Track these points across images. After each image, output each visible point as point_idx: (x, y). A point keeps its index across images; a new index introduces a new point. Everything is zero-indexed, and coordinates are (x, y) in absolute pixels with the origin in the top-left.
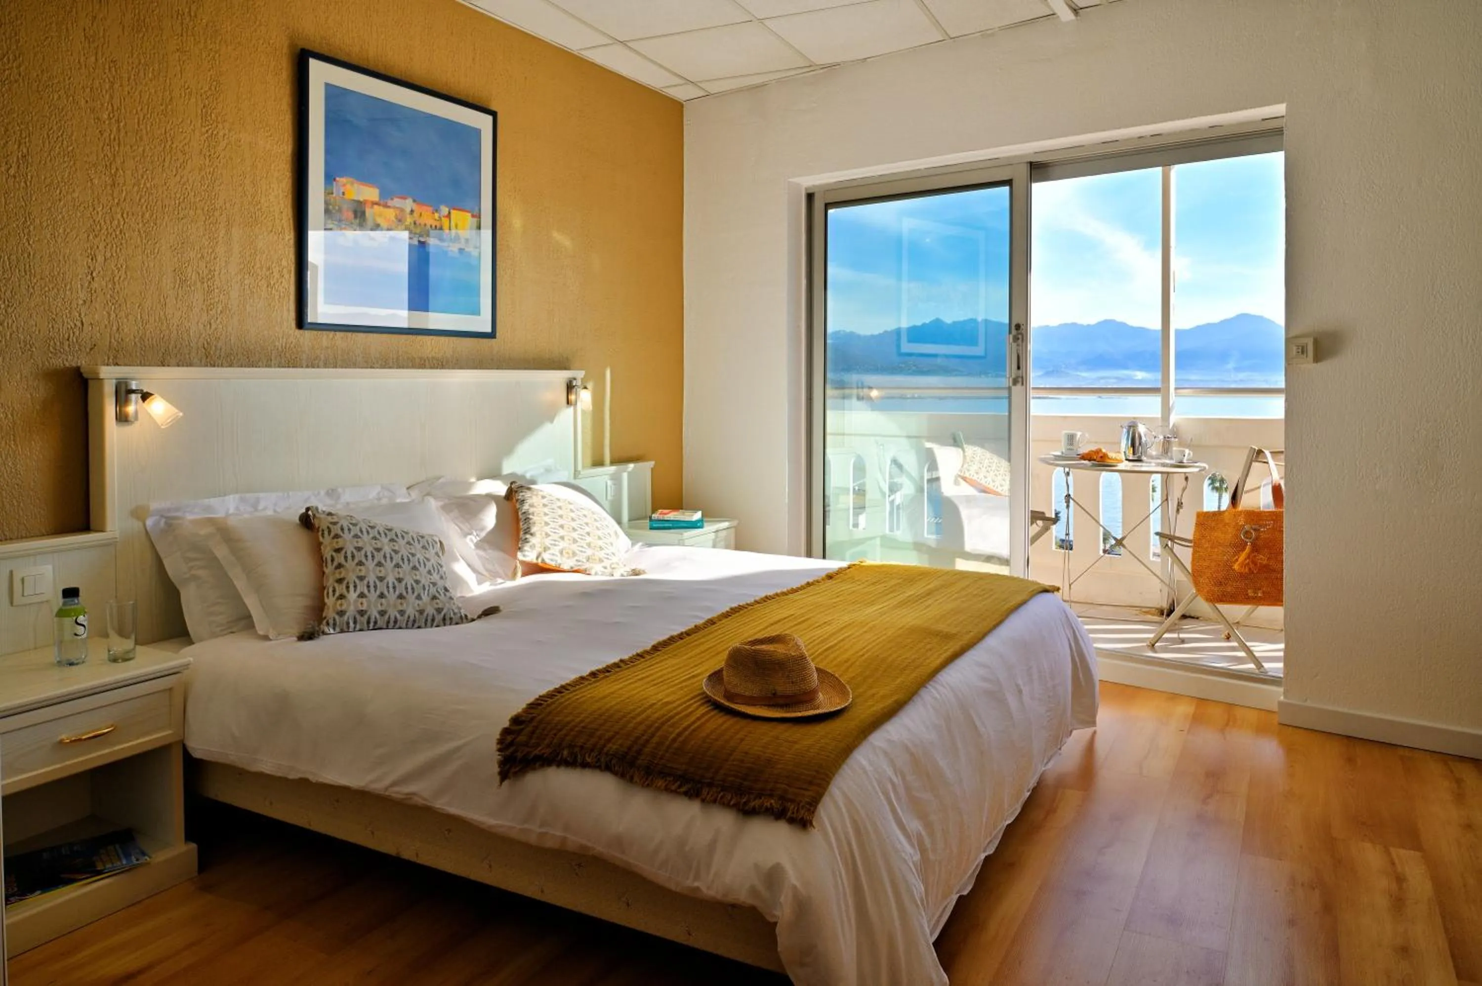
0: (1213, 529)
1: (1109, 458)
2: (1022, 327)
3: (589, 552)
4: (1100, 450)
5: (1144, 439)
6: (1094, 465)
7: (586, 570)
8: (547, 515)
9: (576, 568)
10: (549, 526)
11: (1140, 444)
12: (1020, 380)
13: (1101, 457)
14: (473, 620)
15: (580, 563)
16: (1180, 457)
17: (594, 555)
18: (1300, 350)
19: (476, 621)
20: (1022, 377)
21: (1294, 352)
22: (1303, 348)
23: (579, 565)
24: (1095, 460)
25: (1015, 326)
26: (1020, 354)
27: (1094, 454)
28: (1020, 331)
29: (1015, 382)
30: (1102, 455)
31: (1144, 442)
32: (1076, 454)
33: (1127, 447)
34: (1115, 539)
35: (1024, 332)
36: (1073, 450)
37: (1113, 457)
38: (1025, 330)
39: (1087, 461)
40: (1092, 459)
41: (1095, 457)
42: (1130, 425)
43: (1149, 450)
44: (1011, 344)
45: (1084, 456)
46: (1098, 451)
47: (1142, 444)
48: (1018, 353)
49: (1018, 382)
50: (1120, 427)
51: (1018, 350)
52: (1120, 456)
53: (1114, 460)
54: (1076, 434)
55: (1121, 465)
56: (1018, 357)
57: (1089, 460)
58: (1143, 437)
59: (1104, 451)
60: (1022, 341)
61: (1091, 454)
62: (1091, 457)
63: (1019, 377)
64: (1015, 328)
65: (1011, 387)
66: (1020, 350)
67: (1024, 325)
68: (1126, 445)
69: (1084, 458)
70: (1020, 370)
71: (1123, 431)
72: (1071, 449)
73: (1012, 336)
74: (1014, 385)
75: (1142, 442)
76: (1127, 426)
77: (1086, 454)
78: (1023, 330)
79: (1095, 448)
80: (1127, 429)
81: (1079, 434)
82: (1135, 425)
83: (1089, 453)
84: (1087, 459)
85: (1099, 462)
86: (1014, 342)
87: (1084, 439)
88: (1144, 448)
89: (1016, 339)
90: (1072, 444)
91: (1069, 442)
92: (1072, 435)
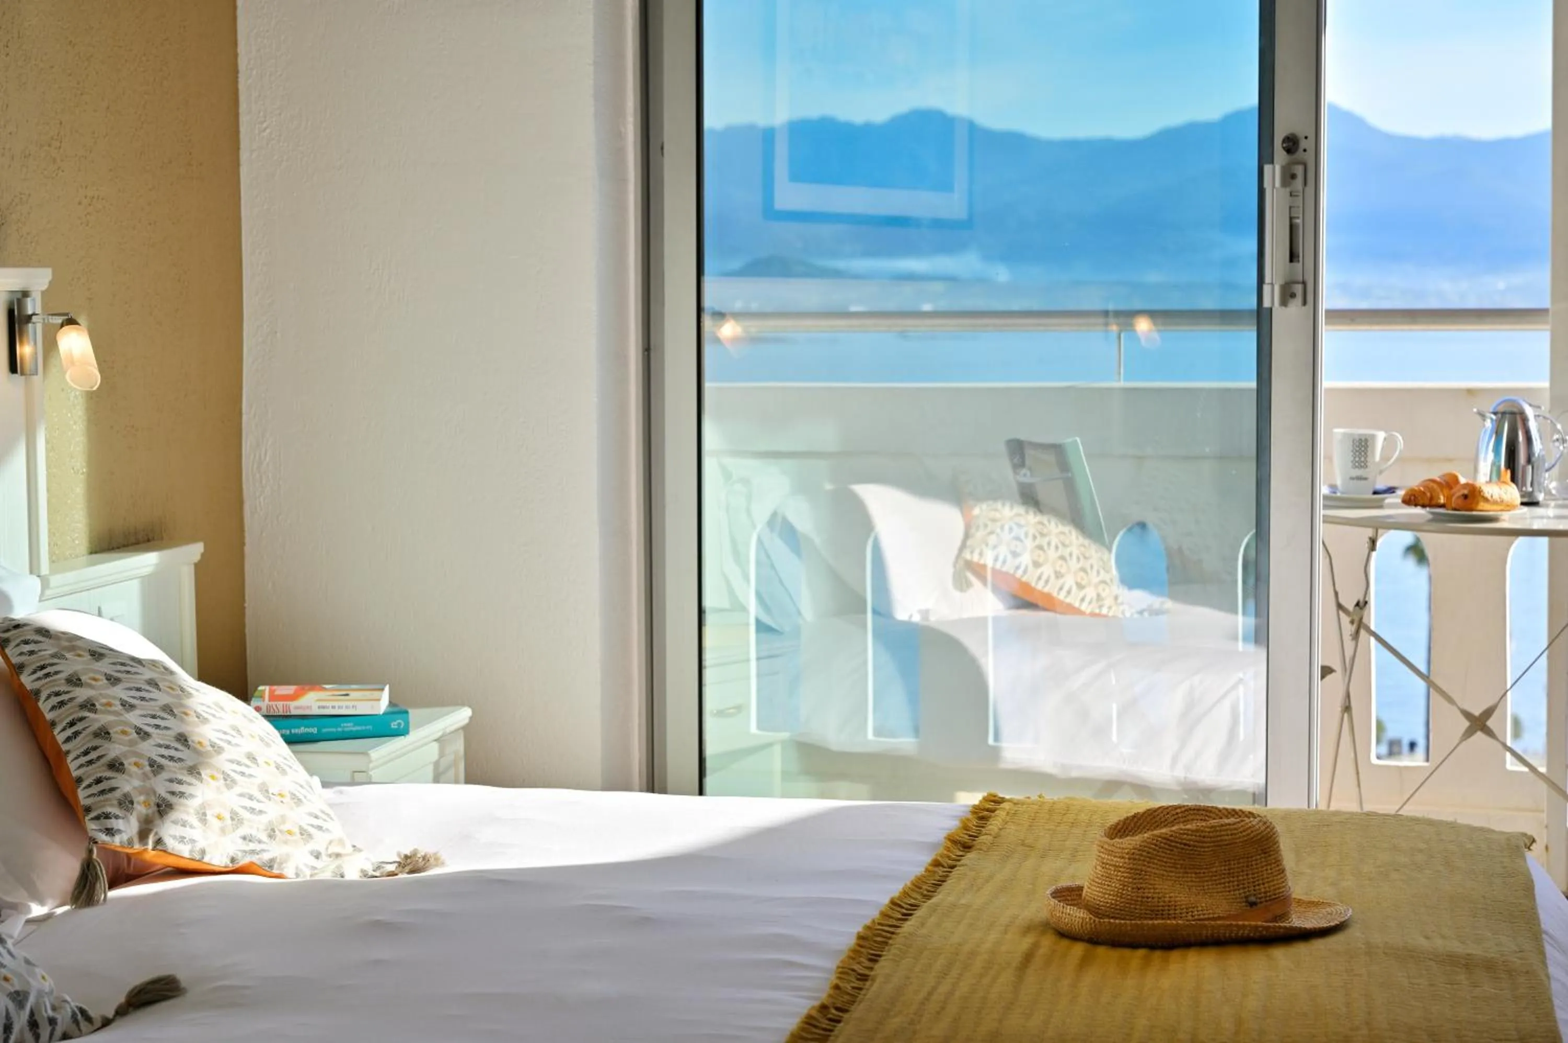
1: (1486, 500)
2: (1303, 144)
3: (273, 810)
4: (1457, 478)
5: (1537, 446)
6: (1437, 518)
7: (271, 863)
8: (132, 707)
9: (244, 861)
10: (151, 742)
11: (1529, 461)
12: (1298, 289)
13: (1465, 497)
14: (106, 1023)
15: (252, 846)
17: (283, 819)
19: (113, 1025)
20: (1304, 283)
23: (253, 852)
24: (1443, 506)
25: (1284, 141)
26: (1298, 218)
27: (1438, 490)
28: (1299, 154)
29: (1287, 295)
30: (1466, 492)
31: (1539, 455)
32: (1371, 491)
33: (1495, 469)
34: (1467, 715)
35: (1309, 157)
36: (1366, 479)
37: (1494, 497)
38: (1311, 152)
39: (1419, 508)
40: (1434, 502)
41: (1442, 497)
42: (1501, 409)
43: (1547, 475)
44: (1275, 190)
45: (1414, 496)
46: (1450, 482)
47: (1533, 459)
48: (1293, 215)
49: (1293, 296)
50: (1483, 416)
51: (1292, 209)
52: (1512, 493)
53: (1495, 503)
54: (1373, 437)
55: (1505, 515)
56: (1292, 228)
57: (1424, 506)
58: (1536, 440)
59: (1463, 480)
60: (1305, 183)
61: (1431, 490)
62: (1431, 498)
63: (1298, 283)
64: (1284, 145)
65: (1273, 309)
66: (1298, 207)
67: (1309, 139)
68: (1493, 464)
69: (1411, 500)
70: (1299, 261)
71: (1484, 426)
72: (1359, 478)
73: (1278, 168)
74: (1284, 303)
75: (1534, 454)
76: (1495, 413)
77: (1416, 491)
78: (1306, 153)
79: (1436, 473)
80: (1496, 420)
81: (1381, 436)
82: (1515, 410)
83: (1428, 488)
84: (1421, 502)
85: (1455, 509)
86: (1284, 184)
87: (1400, 451)
88: (1537, 470)
89: (1289, 177)
90: (1363, 464)
91: (1357, 459)
92: (1363, 439)
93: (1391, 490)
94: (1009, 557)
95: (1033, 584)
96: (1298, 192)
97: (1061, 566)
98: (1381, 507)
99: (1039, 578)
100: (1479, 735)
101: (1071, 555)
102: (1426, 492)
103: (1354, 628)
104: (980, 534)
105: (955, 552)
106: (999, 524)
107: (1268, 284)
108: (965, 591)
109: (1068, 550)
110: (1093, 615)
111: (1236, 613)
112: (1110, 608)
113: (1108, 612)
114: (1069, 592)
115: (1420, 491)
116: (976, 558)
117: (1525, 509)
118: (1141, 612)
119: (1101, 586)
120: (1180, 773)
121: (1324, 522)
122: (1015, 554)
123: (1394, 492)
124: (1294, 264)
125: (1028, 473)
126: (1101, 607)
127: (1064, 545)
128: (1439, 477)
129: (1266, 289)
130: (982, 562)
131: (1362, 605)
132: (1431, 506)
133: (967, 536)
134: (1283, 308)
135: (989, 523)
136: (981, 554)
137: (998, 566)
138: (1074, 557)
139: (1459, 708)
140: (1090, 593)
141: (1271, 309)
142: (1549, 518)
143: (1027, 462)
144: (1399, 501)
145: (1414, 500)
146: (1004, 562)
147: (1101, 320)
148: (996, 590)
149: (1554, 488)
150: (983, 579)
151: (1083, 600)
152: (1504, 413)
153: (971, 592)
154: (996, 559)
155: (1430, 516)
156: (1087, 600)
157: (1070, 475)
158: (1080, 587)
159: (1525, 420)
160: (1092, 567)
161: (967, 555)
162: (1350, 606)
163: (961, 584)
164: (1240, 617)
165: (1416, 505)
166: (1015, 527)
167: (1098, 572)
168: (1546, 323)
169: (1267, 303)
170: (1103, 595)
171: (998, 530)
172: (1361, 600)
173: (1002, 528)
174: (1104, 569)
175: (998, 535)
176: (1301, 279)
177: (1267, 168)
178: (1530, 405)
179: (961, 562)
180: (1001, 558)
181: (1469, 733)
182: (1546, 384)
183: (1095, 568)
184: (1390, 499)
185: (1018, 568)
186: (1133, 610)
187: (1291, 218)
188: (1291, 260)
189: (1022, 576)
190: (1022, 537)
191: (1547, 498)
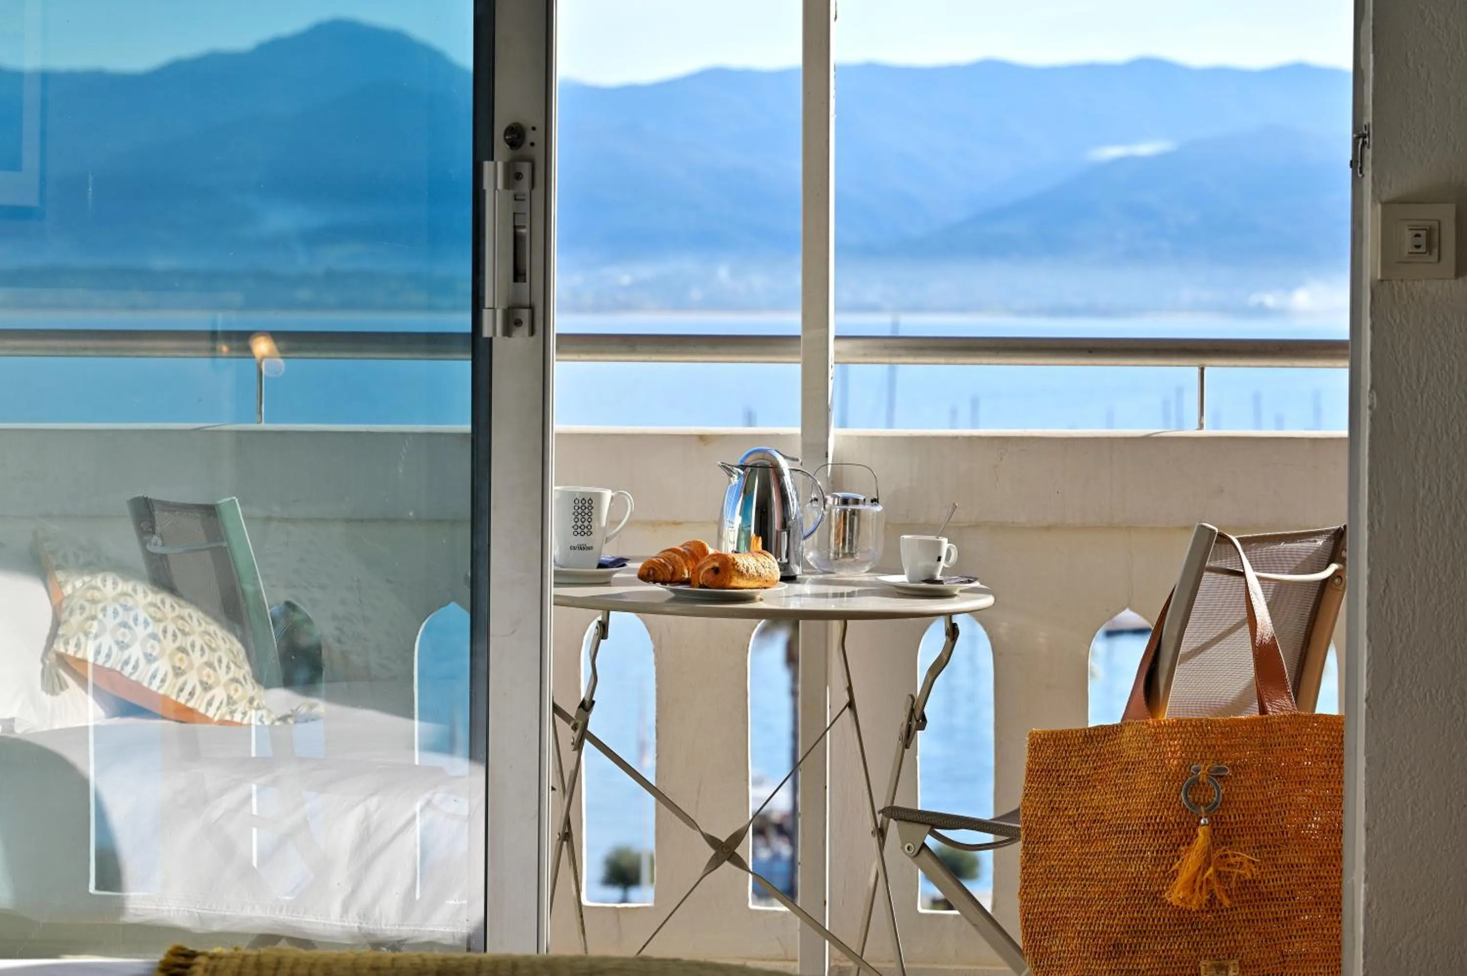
0: (1084, 784)
1: (741, 574)
2: (530, 136)
4: (702, 548)
6: (679, 598)
11: (784, 525)
12: (525, 314)
13: (716, 570)
16: (923, 564)
18: (1422, 241)
20: (531, 308)
21: (1408, 247)
22: (1430, 232)
24: (687, 582)
25: (505, 134)
26: (524, 227)
27: (682, 561)
28: (526, 149)
29: (511, 324)
30: (717, 564)
31: (796, 518)
32: (596, 565)
33: (743, 536)
34: (712, 841)
35: (538, 153)
36: (590, 548)
37: (750, 571)
38: (541, 145)
39: (659, 584)
40: (677, 578)
41: (686, 571)
42: (750, 461)
43: (803, 543)
44: (497, 192)
45: (653, 569)
46: (696, 552)
47: (790, 523)
48: (517, 224)
49: (518, 323)
50: (728, 469)
51: (516, 215)
52: (770, 566)
53: (752, 577)
54: (599, 495)
55: (760, 594)
56: (517, 240)
57: (664, 583)
58: (792, 500)
59: (711, 551)
60: (533, 185)
61: (674, 563)
62: (673, 573)
63: (525, 308)
64: (507, 137)
65: (494, 340)
66: (525, 214)
67: (537, 129)
68: (741, 530)
69: (648, 575)
70: (525, 281)
71: (730, 482)
72: (582, 548)
73: (500, 165)
74: (507, 332)
75: (789, 518)
76: (743, 467)
77: (653, 562)
78: (534, 148)
79: (678, 540)
80: (744, 476)
81: (608, 495)
82: (768, 463)
83: (669, 559)
84: (661, 578)
85: (701, 586)
86: (507, 185)
87: (631, 513)
88: (794, 536)
89: (513, 177)
90: (586, 530)
91: (579, 524)
92: (587, 499)
93: (620, 562)
94: (115, 649)
95: (145, 684)
96: (524, 195)
97: (181, 660)
98: (607, 584)
99: (154, 677)
100: (727, 866)
101: (193, 646)
102: (667, 564)
103: (576, 735)
104: (76, 619)
105: (43, 643)
106: (100, 606)
107: (489, 308)
108: (58, 694)
109: (190, 639)
110: (222, 722)
111: (412, 717)
112: (244, 714)
113: (242, 719)
114: (192, 694)
115: (661, 564)
116: (71, 651)
117: (786, 586)
118: (284, 719)
119: (233, 686)
120: (352, 923)
121: (555, 604)
122: (123, 646)
123: (624, 565)
124: (521, 285)
125: (160, 542)
126: (232, 712)
127: (185, 634)
128: (682, 546)
129: (487, 315)
130: (79, 655)
131: (586, 706)
132: (671, 582)
133: (57, 623)
134: (506, 338)
135: (87, 605)
136: (78, 645)
137: (100, 662)
138: (197, 648)
139: (702, 832)
140: (219, 694)
141: (491, 339)
142: (806, 595)
143: (158, 529)
144: (635, 575)
145: (654, 574)
146: (108, 656)
147: (206, 344)
148: (99, 694)
149: (812, 559)
150: (82, 681)
151: (210, 704)
152: (754, 466)
153: (65, 694)
154: (98, 653)
155: (672, 595)
156: (216, 704)
157: (225, 544)
158: (206, 687)
159: (779, 475)
160: (220, 661)
161: (60, 647)
162: (572, 710)
163: (53, 685)
164: (416, 723)
165: (655, 582)
166: (120, 609)
167: (228, 667)
168: (797, 353)
169: (487, 332)
170: (235, 697)
171: (100, 616)
172: (587, 700)
173: (104, 610)
174: (235, 664)
175: (100, 621)
176: (527, 303)
177: (487, 166)
178: (785, 457)
179: (52, 656)
180: (105, 651)
181: (714, 864)
182: (798, 430)
183: (225, 662)
184: (619, 574)
185: (126, 663)
186: (273, 716)
187: (515, 227)
188: (516, 280)
189: (131, 674)
190: (131, 623)
191: (804, 571)
